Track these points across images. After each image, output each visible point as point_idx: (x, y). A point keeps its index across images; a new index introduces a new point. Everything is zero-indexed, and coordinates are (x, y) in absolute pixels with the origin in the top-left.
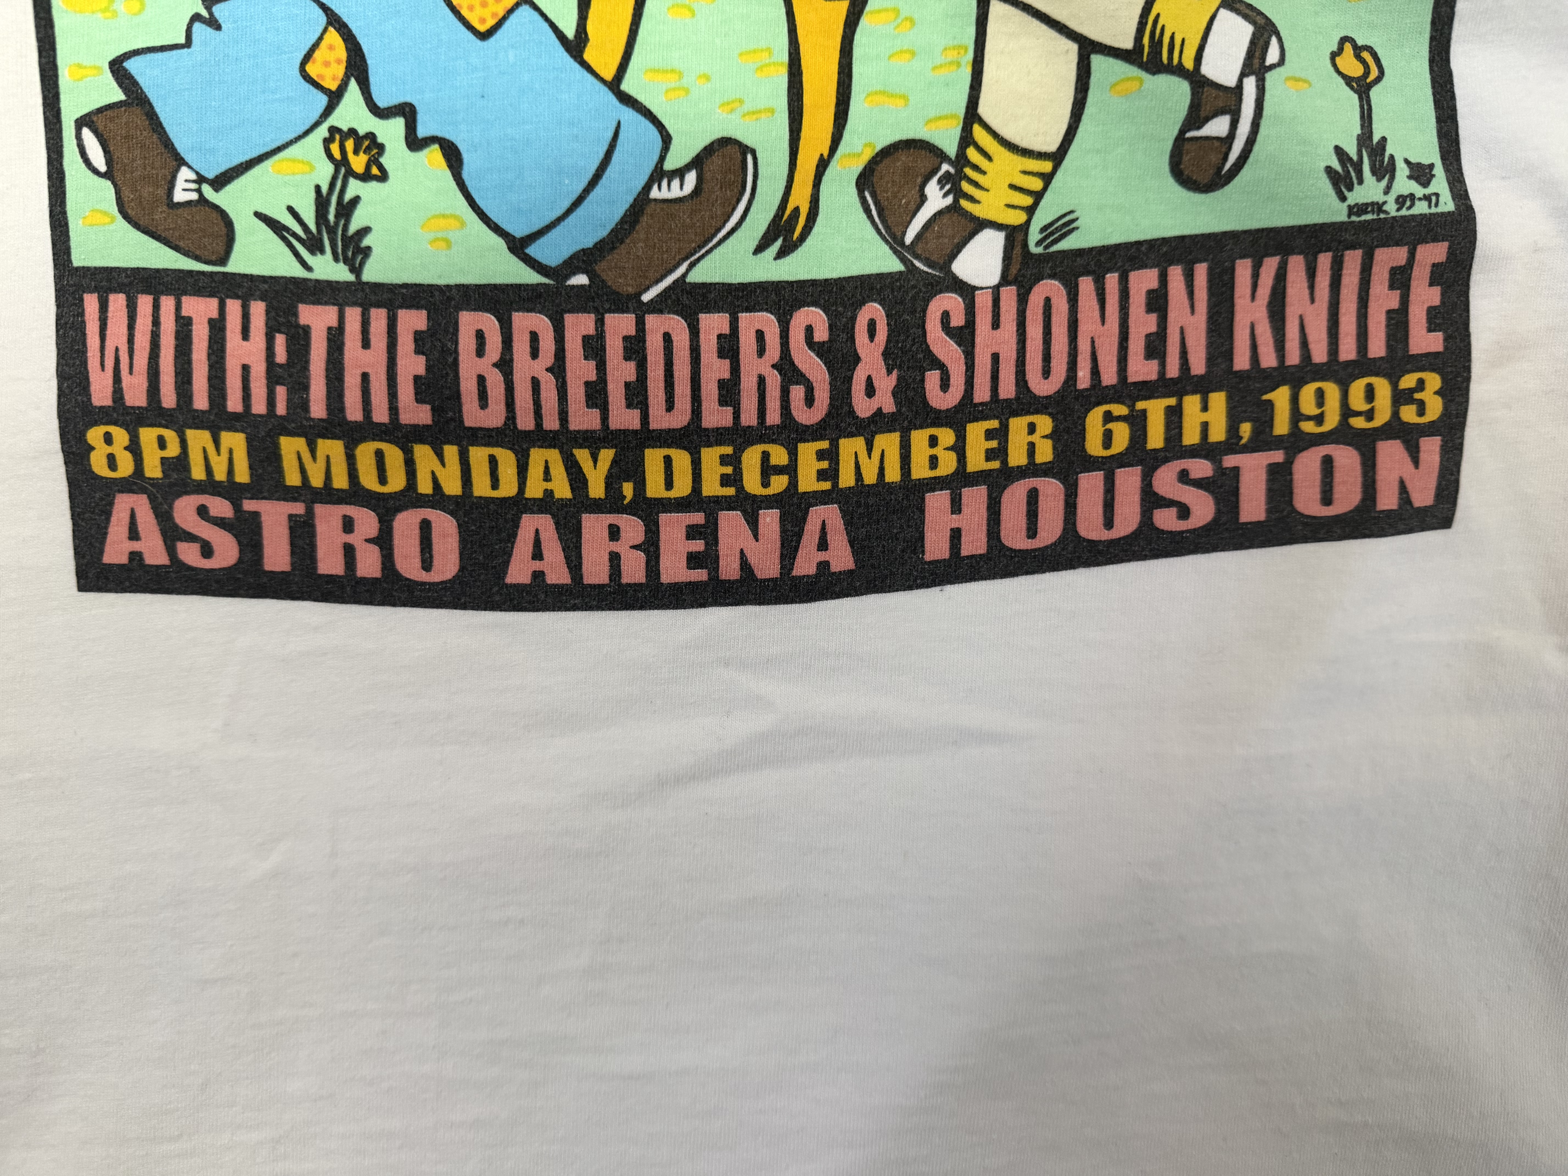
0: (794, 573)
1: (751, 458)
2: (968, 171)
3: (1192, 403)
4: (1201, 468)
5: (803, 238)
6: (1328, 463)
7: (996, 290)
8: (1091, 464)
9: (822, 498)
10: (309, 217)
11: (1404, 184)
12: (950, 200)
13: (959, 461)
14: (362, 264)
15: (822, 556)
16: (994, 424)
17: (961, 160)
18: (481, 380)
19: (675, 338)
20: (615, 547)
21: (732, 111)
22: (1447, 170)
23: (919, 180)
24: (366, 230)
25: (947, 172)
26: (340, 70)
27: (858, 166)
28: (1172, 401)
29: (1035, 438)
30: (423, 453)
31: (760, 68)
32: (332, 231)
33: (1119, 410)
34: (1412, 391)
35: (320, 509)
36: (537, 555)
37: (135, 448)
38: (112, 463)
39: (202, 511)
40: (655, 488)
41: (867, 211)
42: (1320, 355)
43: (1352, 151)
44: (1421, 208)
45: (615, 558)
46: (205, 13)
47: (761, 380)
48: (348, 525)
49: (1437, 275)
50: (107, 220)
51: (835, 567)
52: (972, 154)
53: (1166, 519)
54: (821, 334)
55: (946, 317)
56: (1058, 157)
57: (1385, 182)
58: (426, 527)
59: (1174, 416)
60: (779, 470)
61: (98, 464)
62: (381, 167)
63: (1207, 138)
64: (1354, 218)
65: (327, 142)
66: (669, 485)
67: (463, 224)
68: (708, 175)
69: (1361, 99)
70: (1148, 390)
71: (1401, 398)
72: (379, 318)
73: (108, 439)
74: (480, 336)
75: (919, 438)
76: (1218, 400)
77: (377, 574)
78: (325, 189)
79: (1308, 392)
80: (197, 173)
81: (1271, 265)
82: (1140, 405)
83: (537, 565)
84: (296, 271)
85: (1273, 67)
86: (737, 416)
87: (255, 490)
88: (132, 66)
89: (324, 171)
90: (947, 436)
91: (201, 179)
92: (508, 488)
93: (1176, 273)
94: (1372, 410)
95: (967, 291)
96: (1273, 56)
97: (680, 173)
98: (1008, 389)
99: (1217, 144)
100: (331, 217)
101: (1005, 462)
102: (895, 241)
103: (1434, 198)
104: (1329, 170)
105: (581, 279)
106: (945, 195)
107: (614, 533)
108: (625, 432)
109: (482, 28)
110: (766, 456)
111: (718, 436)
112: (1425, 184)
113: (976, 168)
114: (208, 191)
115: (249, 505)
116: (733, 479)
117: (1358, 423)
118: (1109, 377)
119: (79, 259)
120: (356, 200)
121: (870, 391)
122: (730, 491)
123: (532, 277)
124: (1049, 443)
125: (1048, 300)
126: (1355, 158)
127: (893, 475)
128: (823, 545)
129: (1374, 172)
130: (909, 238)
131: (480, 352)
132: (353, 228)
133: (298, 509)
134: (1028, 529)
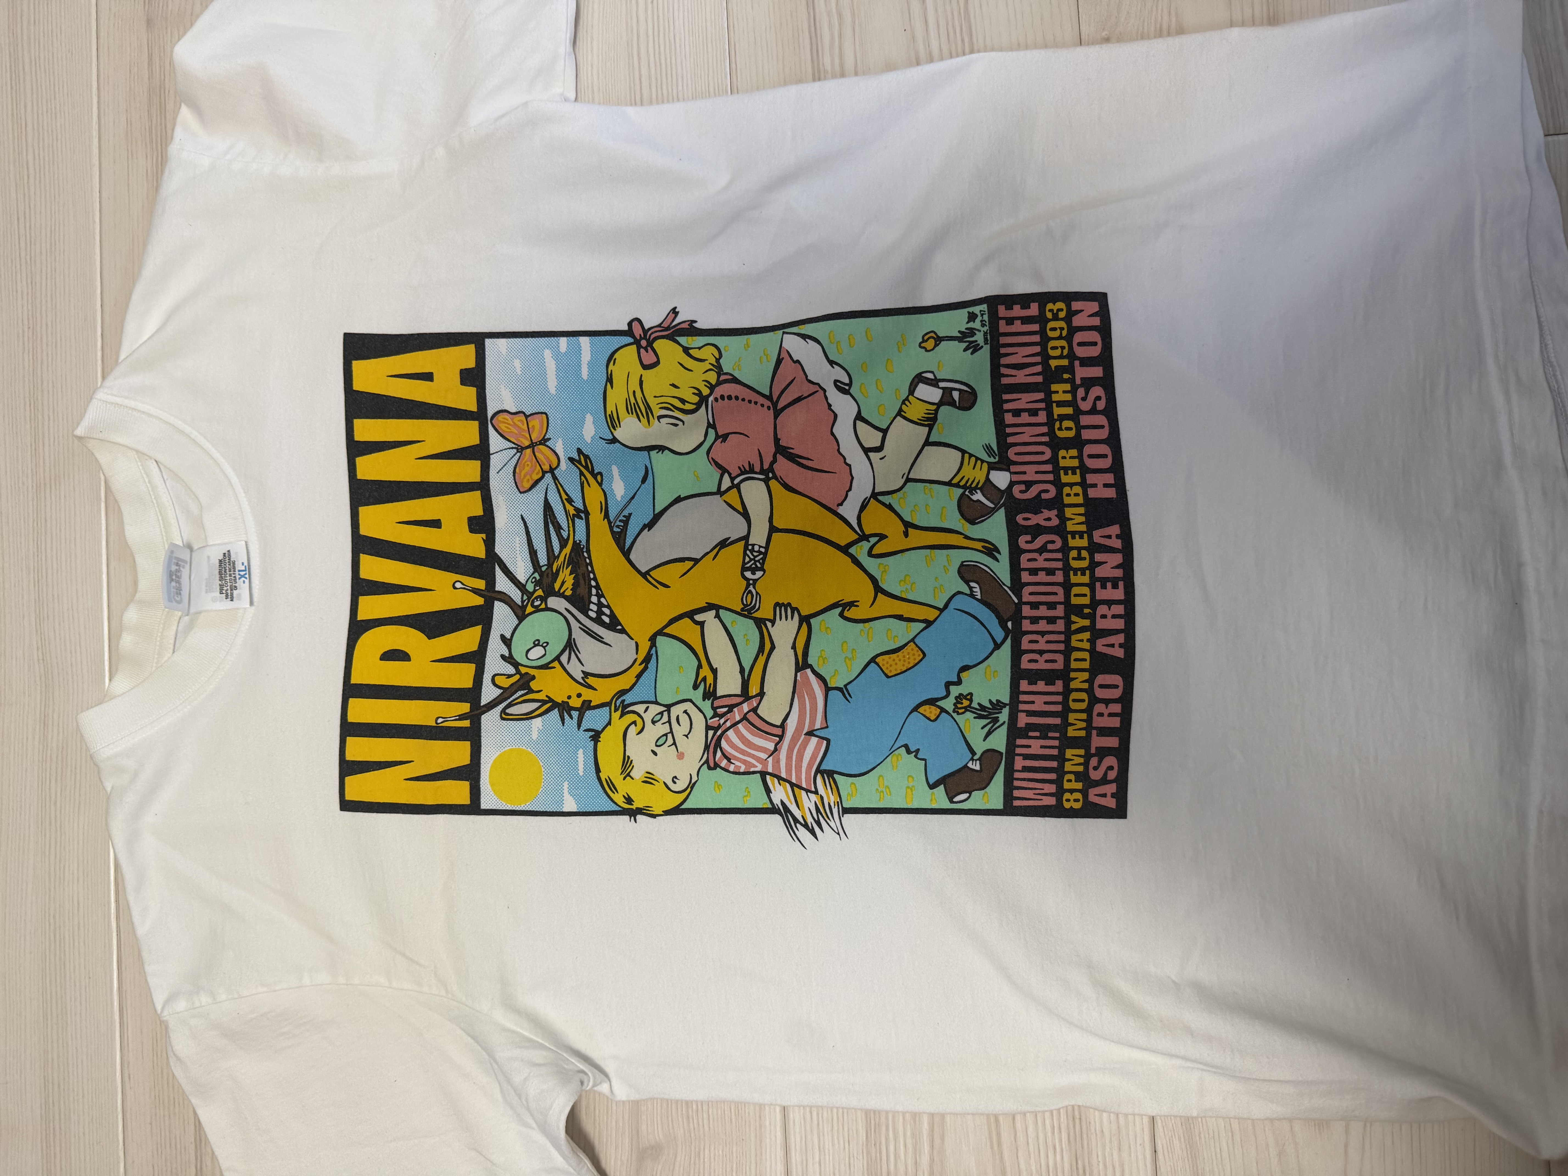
0: (1121, 548)
1: (1075, 564)
2: (968, 485)
3: (1055, 397)
4: (1081, 392)
5: (993, 545)
6: (1080, 344)
7: (1011, 473)
8: (1078, 434)
9: (1090, 537)
10: (985, 721)
11: (977, 324)
12: (978, 491)
13: (1076, 485)
14: (1003, 703)
15: (1114, 537)
16: (1062, 472)
17: (964, 487)
18: (1046, 662)
19: (1031, 591)
20: (1109, 616)
21: (948, 570)
22: (970, 306)
23: (971, 502)
24: (990, 701)
25: (968, 492)
26: (933, 708)
27: (967, 525)
28: (1054, 405)
29: (1068, 456)
30: (1073, 685)
31: (932, 560)
32: (991, 714)
33: (1057, 425)
34: (1053, 314)
35: (1094, 725)
36: (1112, 646)
37: (1072, 791)
38: (1076, 800)
39: (1095, 768)
40: (1086, 601)
41: (983, 521)
42: (1037, 349)
43: (965, 345)
44: (986, 317)
45: (1114, 616)
46: (914, 754)
47: (1046, 560)
48: (1101, 715)
49: (1009, 308)
50: (986, 795)
51: (1118, 532)
52: (962, 483)
53: (1101, 405)
54: (1028, 538)
55: (1021, 492)
56: (963, 452)
57: (976, 332)
58: (1101, 686)
59: (1060, 404)
60: (1079, 554)
61: (1077, 806)
62: (968, 695)
63: (959, 399)
64: (989, 342)
65: (958, 714)
66: (1085, 595)
67: (989, 666)
68: (971, 579)
69: (944, 340)
70: (1050, 414)
71: (1056, 318)
72: (1023, 698)
73: (1068, 800)
74: (1030, 661)
75: (1067, 500)
76: (1054, 387)
77: (1120, 705)
78: (975, 715)
79: (1052, 353)
80: (970, 760)
81: (1003, 370)
82: (1056, 417)
83: (1117, 646)
84: (1005, 727)
85: (935, 376)
86: (1059, 569)
87: (1087, 748)
88: (931, 782)
89: (969, 715)
90: (1066, 490)
91: (972, 759)
92: (1086, 655)
93: (1006, 406)
94: (1060, 328)
95: (1012, 484)
96: (930, 376)
97: (971, 588)
98: (1049, 467)
99: (961, 395)
100: (985, 714)
101: (1077, 468)
102: (993, 511)
103: (982, 312)
104: (972, 353)
105: (1010, 624)
106: (977, 493)
107: (1104, 616)
108: (1065, 611)
109: (922, 656)
110: (1074, 559)
111: (1067, 576)
112: (977, 316)
113: (967, 482)
114: (976, 757)
115: (1093, 751)
116: (1083, 571)
117: (1064, 333)
118: (1045, 429)
119: (1000, 806)
120: (979, 704)
121: (1049, 519)
122: (1088, 572)
123: (1009, 641)
124: (1069, 451)
125: (1016, 454)
126: (967, 344)
127: (1082, 510)
128: (1109, 537)
129: (973, 336)
130: (992, 506)
131: (1036, 661)
132: (990, 706)
133: (1094, 732)
134: (1104, 458)
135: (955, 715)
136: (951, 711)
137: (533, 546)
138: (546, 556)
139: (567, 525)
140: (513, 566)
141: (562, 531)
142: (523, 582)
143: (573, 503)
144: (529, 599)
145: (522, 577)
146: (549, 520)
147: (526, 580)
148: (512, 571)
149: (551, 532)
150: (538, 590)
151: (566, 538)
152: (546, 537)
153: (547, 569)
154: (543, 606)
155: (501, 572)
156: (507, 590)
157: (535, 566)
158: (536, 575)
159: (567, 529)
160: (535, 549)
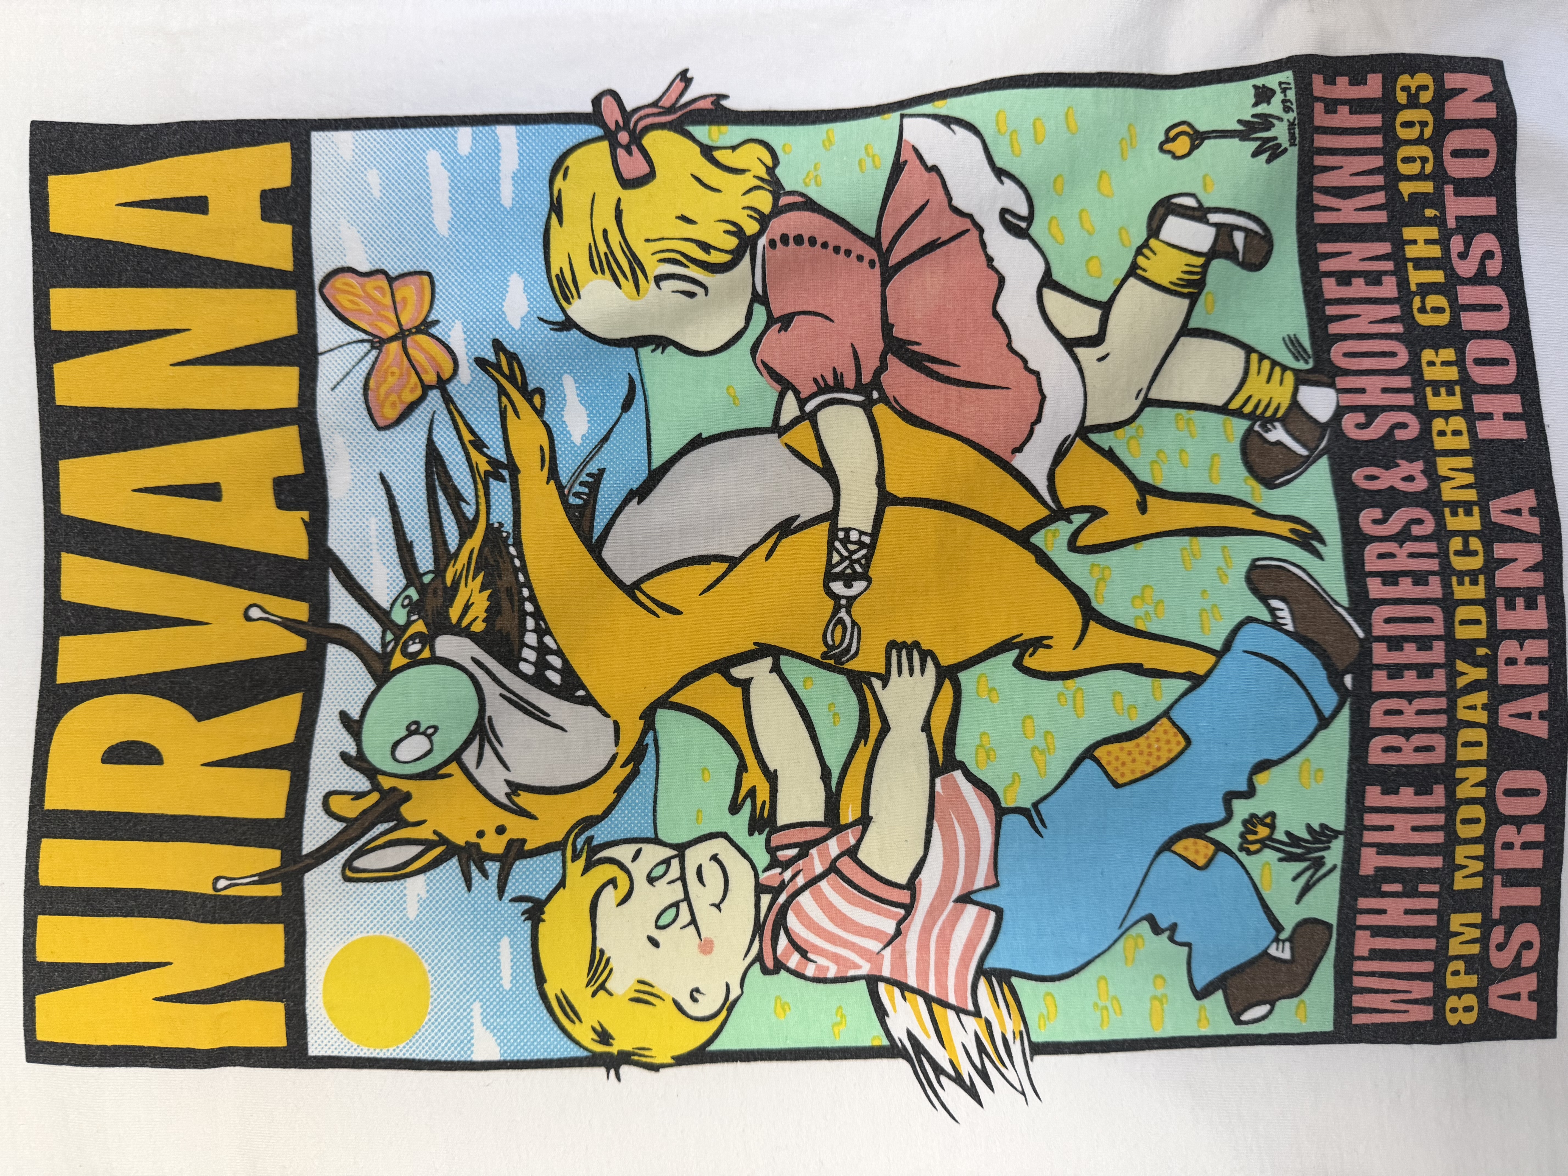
0: (1538, 533)
1: (1460, 563)
2: (1259, 412)
3: (1411, 252)
4: (1457, 243)
5: (1309, 526)
6: (1456, 154)
7: (1339, 391)
8: (1455, 321)
9: (1485, 514)
10: (1299, 866)
11: (1275, 107)
12: (1277, 424)
13: (1456, 415)
14: (1332, 830)
15: (1525, 512)
16: (1429, 391)
17: (1252, 417)
18: (1418, 749)
19: (1388, 616)
20: (1521, 661)
21: (1226, 575)
22: (1258, 76)
23: (1267, 446)
24: (1309, 827)
25: (1260, 426)
26: (1201, 843)
27: (1260, 488)
28: (1410, 265)
29: (1438, 361)
30: (1463, 792)
31: (1194, 555)
32: (1310, 851)
33: (1417, 302)
34: (1409, 95)
35: (1498, 865)
36: (1526, 714)
37: (1460, 992)
38: (1468, 1009)
39: (1500, 947)
40: (1480, 632)
41: (1288, 482)
42: (1378, 161)
43: (1254, 145)
44: (1291, 95)
45: (1529, 661)
46: (1167, 933)
47: (1412, 555)
48: (1508, 846)
49: (1330, 81)
50: (1302, 1005)
51: (1533, 503)
52: (1248, 409)
53: (1494, 268)
54: (1377, 513)
55: (1359, 426)
56: (1249, 350)
57: (1275, 121)
58: (1508, 793)
59: (1421, 264)
60: (1466, 543)
61: (1470, 1019)
62: (1266, 816)
63: (1244, 247)
64: (1297, 142)
65: (1249, 853)
66: (1477, 622)
67: (1308, 760)
68: (1272, 592)
69: (1209, 138)
70: (1403, 283)
71: (1413, 103)
72: (1371, 819)
73: (1454, 1010)
74: (1387, 749)
75: (1440, 443)
76: (1408, 233)
77: (1542, 827)
78: (1281, 855)
79: (1405, 169)
80: (1272, 942)
81: (1320, 199)
82: (1413, 288)
83: (1533, 714)
84: (1336, 876)
85: (1198, 201)
86: (1433, 573)
87: (1486, 910)
88: (1199, 985)
89: (1269, 855)
90: (1438, 424)
91: (1277, 940)
92: (1481, 735)
93: (1326, 266)
94: (1420, 122)
95: (1340, 412)
96: (1190, 202)
97: (1272, 611)
98: (1405, 381)
99: (1248, 240)
100: (1299, 851)
101: (1456, 382)
102: (1306, 463)
103: (1283, 86)
104: (1269, 161)
105: (1348, 680)
106: (1275, 427)
107: (1511, 662)
108: (1447, 652)
109: (1183, 743)
110: (1458, 553)
111: (1447, 586)
112: (1273, 92)
113: (1257, 406)
114: (1284, 935)
115: (1496, 915)
116: (1473, 576)
117: (1428, 132)
118: (1394, 310)
119: (1329, 1027)
120: (1288, 834)
121: (1410, 479)
122: (1481, 578)
123: (1345, 713)
124: (1441, 351)
125: (1346, 355)
126: (1258, 143)
127: (1467, 462)
128: (1518, 512)
129: (1268, 129)
130: (1303, 452)
131: (1398, 750)
132: (1307, 836)
133: (1498, 879)
134: (1503, 364)
135: (1242, 856)
136: (1235, 849)
137: (404, 534)
138: (431, 554)
139: (473, 494)
140: (365, 574)
141: (463, 504)
142: (386, 605)
143: (485, 450)
144: (397, 639)
145: (382, 597)
146: (437, 483)
147: (391, 601)
148: (362, 584)
149: (441, 507)
150: (414, 621)
151: (471, 517)
152: (430, 517)
153: (433, 580)
154: (426, 654)
155: (340, 586)
156: (352, 620)
157: (410, 574)
158: (412, 592)
159: (474, 501)
160: (410, 540)
